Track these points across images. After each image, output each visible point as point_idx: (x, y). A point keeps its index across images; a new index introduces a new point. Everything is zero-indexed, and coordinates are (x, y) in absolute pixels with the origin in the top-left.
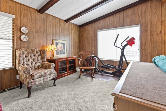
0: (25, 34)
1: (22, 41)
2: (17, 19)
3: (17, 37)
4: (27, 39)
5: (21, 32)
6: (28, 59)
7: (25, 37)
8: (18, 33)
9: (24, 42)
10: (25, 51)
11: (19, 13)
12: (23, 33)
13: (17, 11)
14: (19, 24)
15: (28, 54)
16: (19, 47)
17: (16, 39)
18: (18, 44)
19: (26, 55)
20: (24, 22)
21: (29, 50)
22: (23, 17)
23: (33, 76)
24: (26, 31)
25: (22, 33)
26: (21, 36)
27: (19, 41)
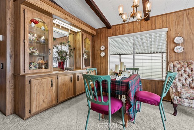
0: (179, 45)
1: (175, 53)
2: (170, 30)
3: (170, 50)
4: (182, 49)
5: (174, 43)
6: (180, 73)
7: (180, 48)
8: (171, 45)
9: (178, 53)
10: (178, 64)
11: (172, 23)
12: (178, 44)
13: (170, 22)
14: (172, 36)
15: (182, 68)
16: (172, 59)
17: (169, 52)
18: (171, 56)
19: (178, 69)
20: (178, 31)
21: (182, 63)
22: (176, 26)
23: (180, 94)
24: (181, 40)
25: (176, 44)
26: (174, 47)
27: (173, 54)
